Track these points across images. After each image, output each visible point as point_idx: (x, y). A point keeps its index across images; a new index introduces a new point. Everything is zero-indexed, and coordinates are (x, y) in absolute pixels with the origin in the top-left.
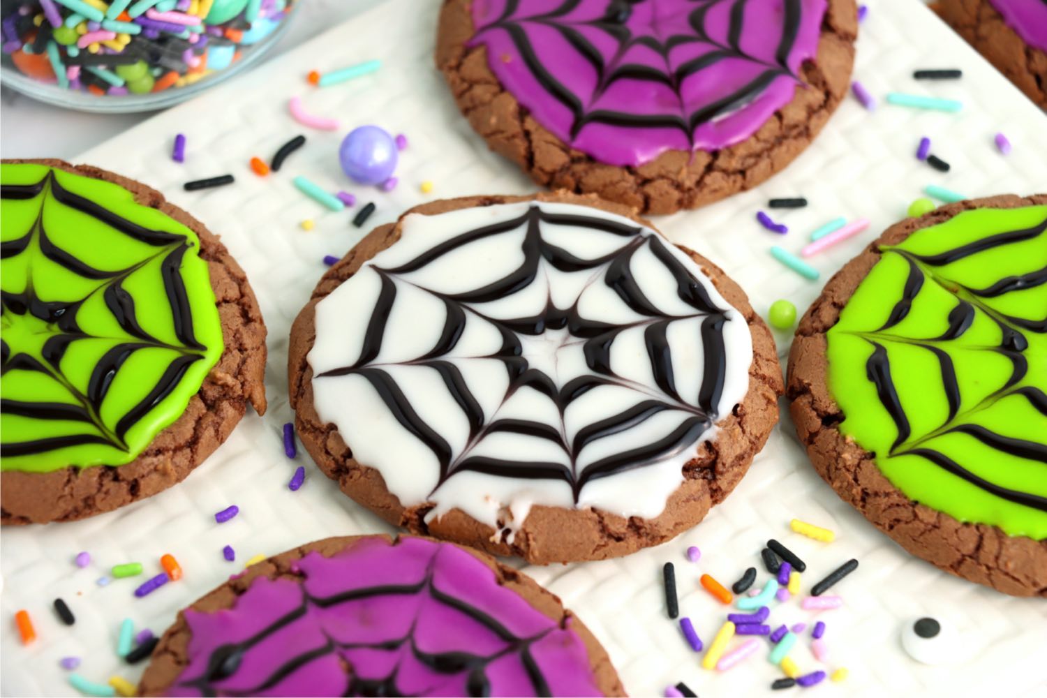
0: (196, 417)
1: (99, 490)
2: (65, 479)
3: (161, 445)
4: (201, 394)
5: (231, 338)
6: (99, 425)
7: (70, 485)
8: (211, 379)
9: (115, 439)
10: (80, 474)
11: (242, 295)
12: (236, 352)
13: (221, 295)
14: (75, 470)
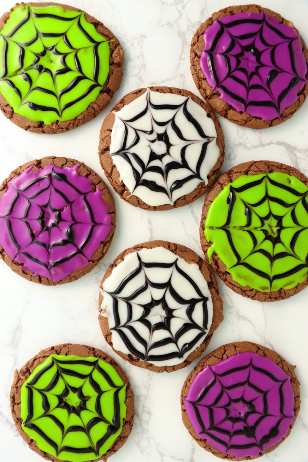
0: (33, 367)
1: (61, 349)
2: (70, 352)
3: (43, 359)
4: (30, 374)
5: (19, 391)
6: (58, 366)
7: (69, 351)
8: (27, 378)
9: (55, 361)
10: (65, 353)
11: (13, 406)
12: (18, 386)
13: (19, 406)
14: (66, 355)
